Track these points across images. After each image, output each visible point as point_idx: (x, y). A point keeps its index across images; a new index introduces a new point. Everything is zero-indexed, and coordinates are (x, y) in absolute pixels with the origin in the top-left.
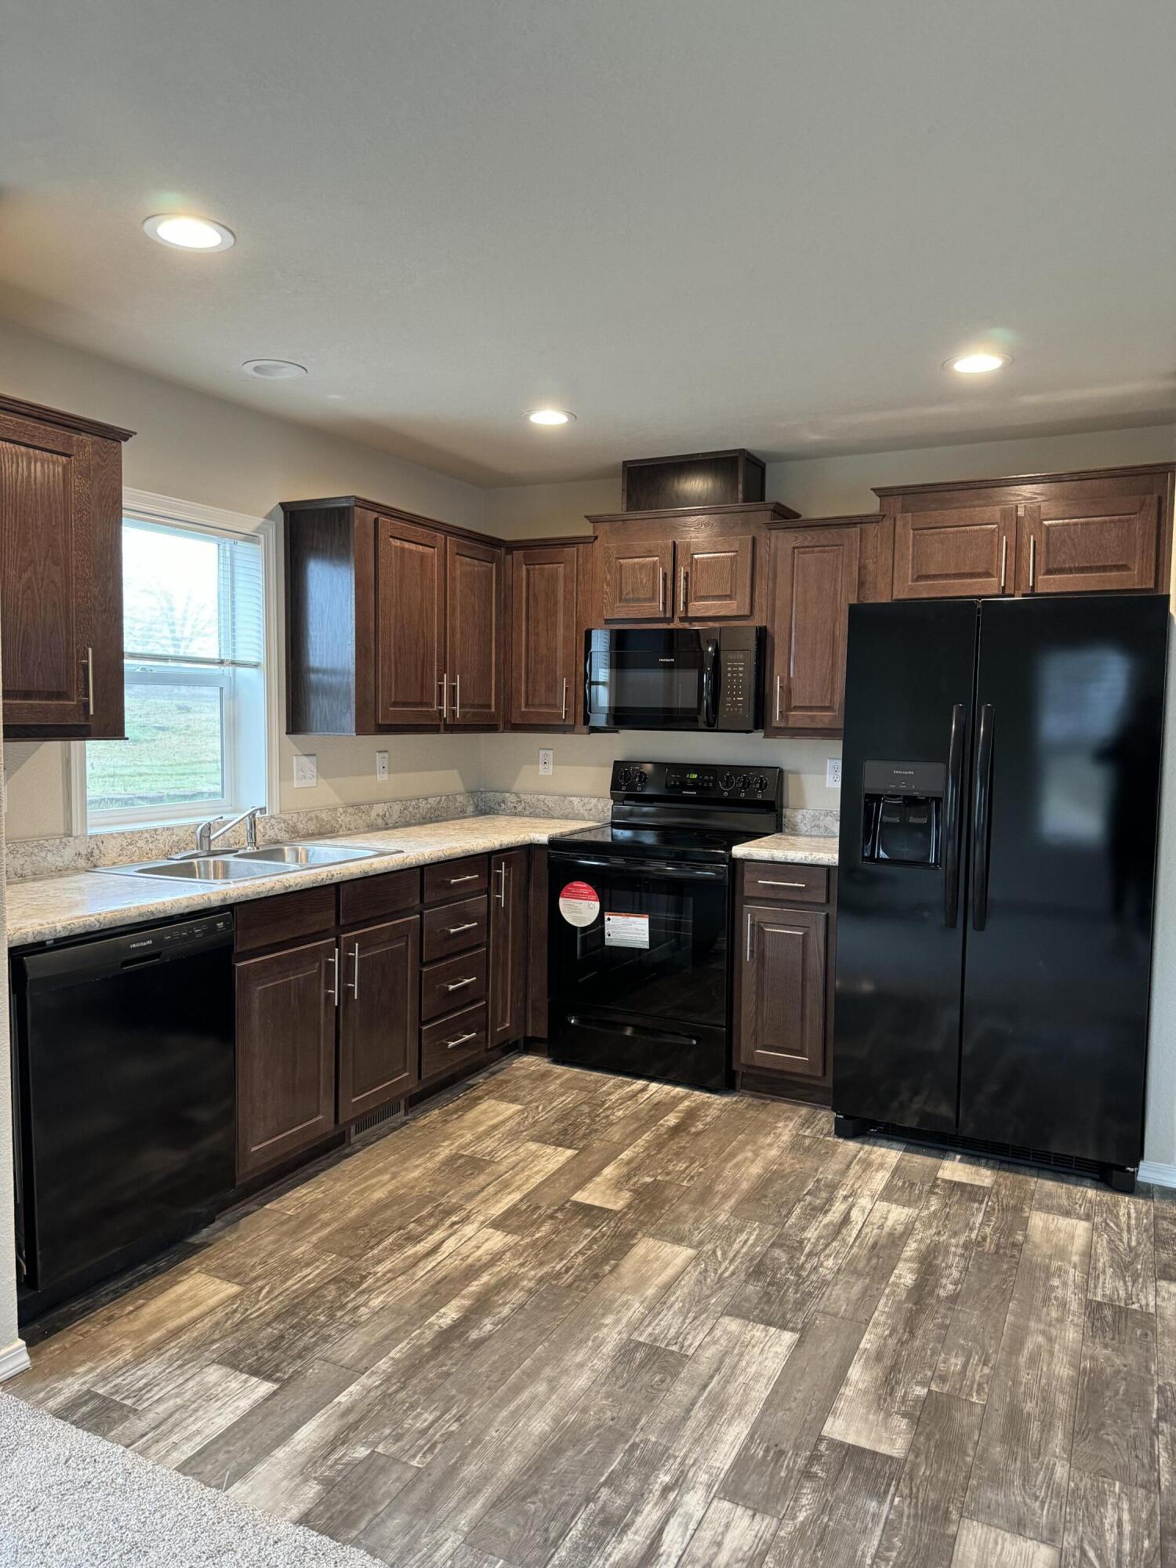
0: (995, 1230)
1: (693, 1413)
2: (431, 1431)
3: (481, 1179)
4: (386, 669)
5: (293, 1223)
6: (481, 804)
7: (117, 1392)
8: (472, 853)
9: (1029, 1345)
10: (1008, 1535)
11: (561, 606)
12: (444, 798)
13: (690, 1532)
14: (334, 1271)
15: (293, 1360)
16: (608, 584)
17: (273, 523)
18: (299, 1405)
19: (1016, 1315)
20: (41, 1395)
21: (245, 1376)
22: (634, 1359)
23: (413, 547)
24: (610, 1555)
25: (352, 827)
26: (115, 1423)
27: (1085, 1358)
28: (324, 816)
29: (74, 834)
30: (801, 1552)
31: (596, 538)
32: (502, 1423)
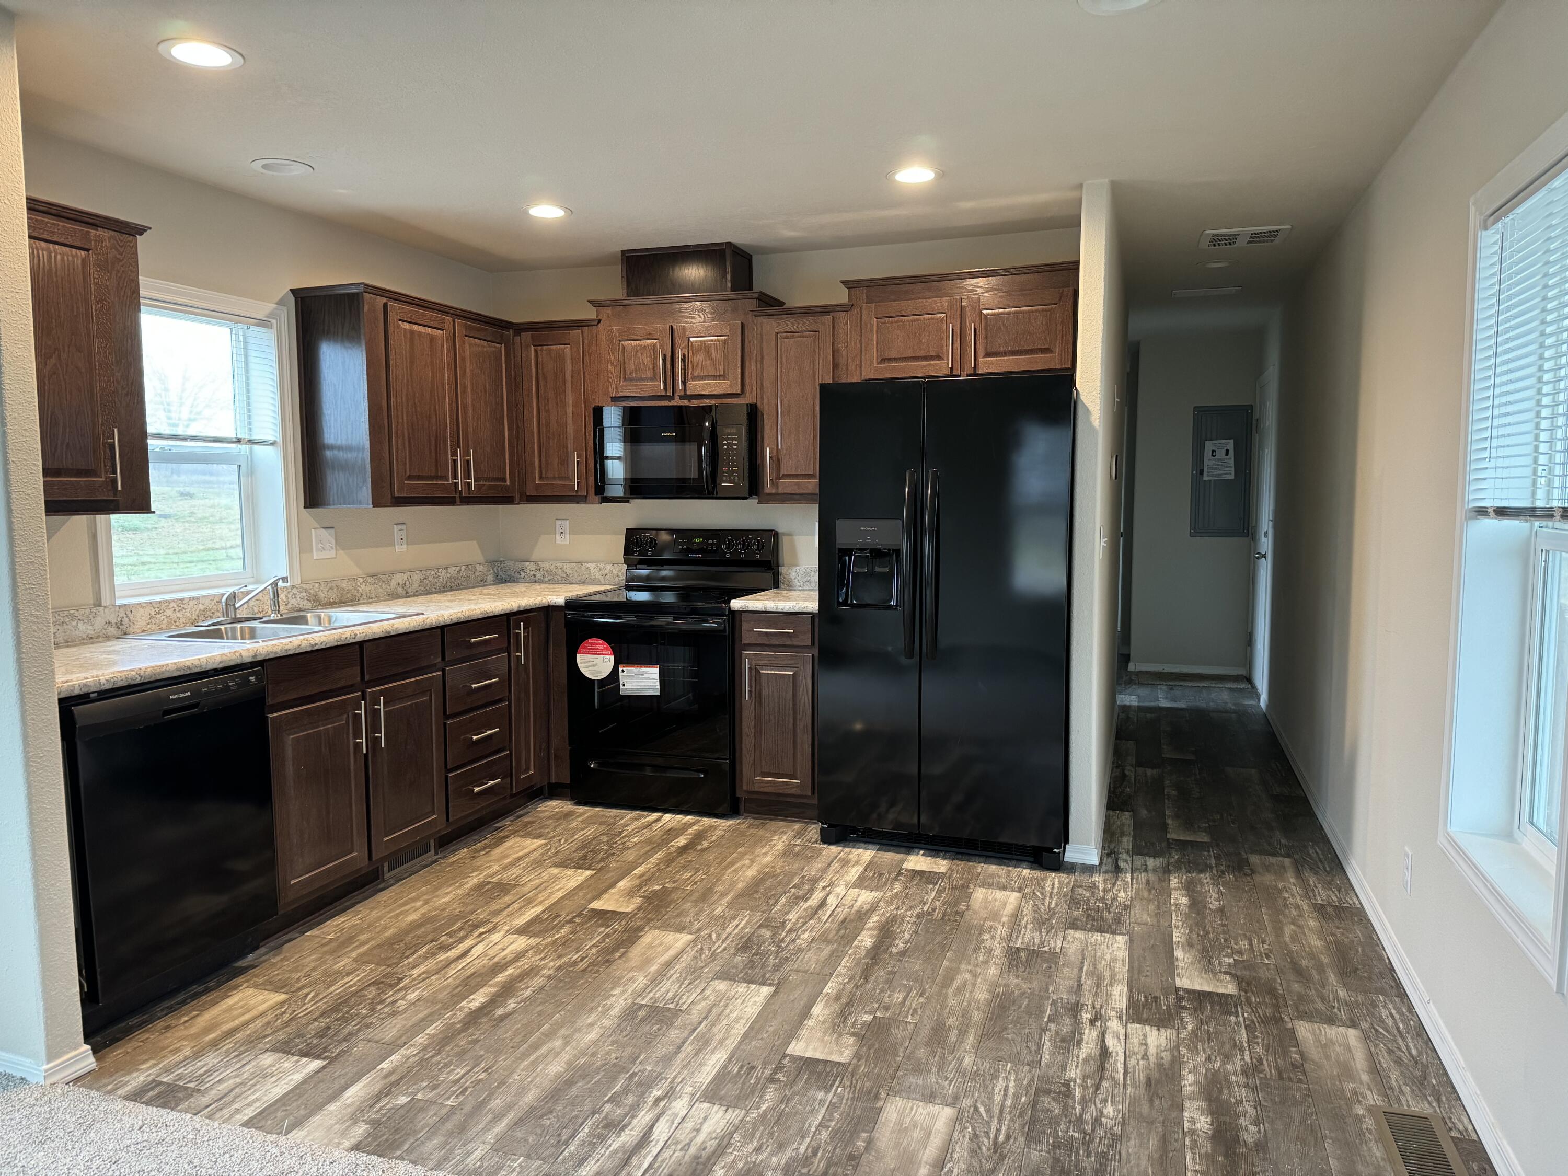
0: (944, 903)
1: (683, 1049)
2: (463, 1080)
3: (507, 899)
4: (400, 445)
5: (334, 944)
6: (501, 574)
7: (180, 1079)
8: (491, 614)
9: (958, 980)
10: (921, 1104)
11: (569, 385)
12: (463, 568)
13: (675, 1125)
14: (373, 977)
15: (340, 1042)
16: (612, 364)
17: (285, 309)
18: (346, 1074)
19: (950, 961)
20: (109, 1087)
21: (296, 1058)
22: (636, 1017)
23: (422, 329)
24: (610, 1146)
25: (373, 595)
26: (181, 1100)
27: (1000, 986)
28: (344, 585)
29: (104, 604)
30: (762, 1128)
31: (599, 321)
32: (522, 1070)
